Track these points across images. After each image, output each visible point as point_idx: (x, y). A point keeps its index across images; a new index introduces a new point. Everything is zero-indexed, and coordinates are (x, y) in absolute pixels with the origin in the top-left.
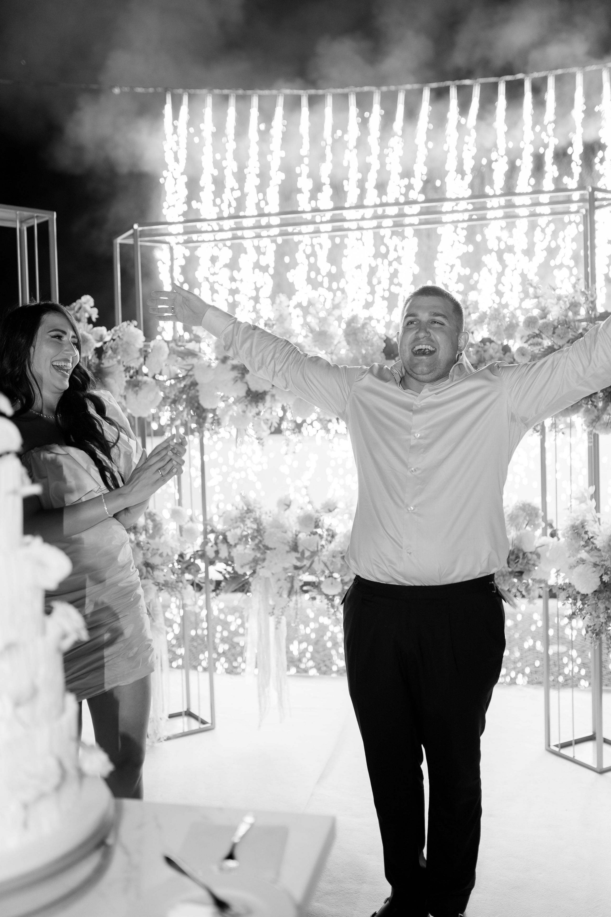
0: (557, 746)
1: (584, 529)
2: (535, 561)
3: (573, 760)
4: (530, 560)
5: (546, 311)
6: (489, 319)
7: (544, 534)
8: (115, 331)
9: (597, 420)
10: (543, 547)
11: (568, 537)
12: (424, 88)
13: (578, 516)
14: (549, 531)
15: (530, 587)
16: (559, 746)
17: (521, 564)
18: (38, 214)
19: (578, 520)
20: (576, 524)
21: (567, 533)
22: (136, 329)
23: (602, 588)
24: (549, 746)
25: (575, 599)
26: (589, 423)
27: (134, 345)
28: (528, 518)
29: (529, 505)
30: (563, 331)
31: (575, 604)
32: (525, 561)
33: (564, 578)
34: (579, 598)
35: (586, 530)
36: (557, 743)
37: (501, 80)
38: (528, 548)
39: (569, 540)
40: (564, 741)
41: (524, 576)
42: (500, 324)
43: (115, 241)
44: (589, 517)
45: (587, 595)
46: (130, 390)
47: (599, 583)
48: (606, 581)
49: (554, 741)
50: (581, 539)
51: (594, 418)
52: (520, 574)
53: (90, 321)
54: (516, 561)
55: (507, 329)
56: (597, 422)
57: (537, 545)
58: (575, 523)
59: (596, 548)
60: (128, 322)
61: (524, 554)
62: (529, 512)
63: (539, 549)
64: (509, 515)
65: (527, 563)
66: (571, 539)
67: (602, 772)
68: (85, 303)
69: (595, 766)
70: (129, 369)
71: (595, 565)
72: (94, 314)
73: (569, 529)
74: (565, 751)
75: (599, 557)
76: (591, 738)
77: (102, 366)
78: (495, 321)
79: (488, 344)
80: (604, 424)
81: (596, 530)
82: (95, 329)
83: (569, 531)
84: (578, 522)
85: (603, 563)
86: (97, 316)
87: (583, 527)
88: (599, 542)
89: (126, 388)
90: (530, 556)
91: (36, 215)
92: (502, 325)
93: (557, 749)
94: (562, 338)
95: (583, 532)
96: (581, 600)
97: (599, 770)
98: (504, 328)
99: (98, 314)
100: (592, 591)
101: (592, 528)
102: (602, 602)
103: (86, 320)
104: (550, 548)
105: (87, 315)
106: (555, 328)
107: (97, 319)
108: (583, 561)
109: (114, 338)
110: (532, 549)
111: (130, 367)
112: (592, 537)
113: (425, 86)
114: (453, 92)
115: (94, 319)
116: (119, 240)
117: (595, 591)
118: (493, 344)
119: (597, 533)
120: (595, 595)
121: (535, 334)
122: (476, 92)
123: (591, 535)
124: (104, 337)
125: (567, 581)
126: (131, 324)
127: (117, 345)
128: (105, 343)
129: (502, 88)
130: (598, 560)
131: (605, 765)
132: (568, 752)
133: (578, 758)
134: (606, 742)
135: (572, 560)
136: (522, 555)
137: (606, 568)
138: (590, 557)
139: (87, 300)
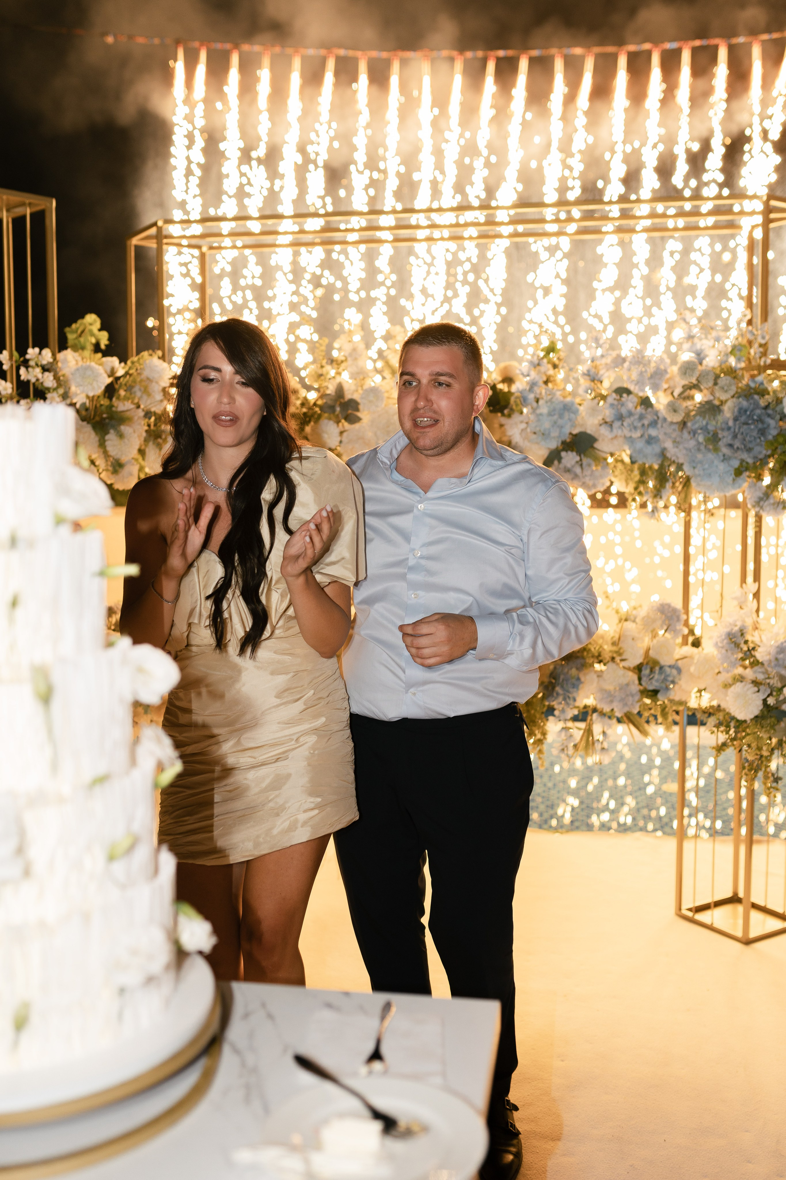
0: (690, 910)
1: (744, 637)
2: (674, 677)
3: (710, 928)
4: (668, 676)
5: (702, 355)
6: (630, 362)
7: (685, 643)
8: (133, 363)
9: (765, 498)
10: (685, 660)
11: (722, 647)
12: (521, 56)
13: (736, 621)
14: (691, 639)
15: (667, 709)
16: (694, 910)
17: (657, 681)
18: (32, 201)
19: (736, 626)
20: (734, 631)
21: (722, 642)
22: (161, 361)
23: (766, 713)
24: (680, 909)
25: (728, 726)
26: (755, 502)
27: (157, 383)
28: (667, 622)
29: (669, 605)
30: (728, 382)
31: (727, 733)
32: (663, 677)
33: (711, 699)
34: (732, 724)
35: (746, 639)
36: (691, 906)
37: (622, 50)
38: (665, 661)
39: (724, 651)
40: (698, 903)
41: (659, 696)
42: (643, 370)
43: (128, 242)
44: (749, 622)
45: (745, 721)
46: (151, 443)
47: (761, 707)
48: (772, 704)
49: (688, 903)
50: (739, 650)
51: (762, 496)
52: (654, 694)
53: (97, 348)
54: (651, 676)
55: (652, 377)
56: (765, 501)
57: (677, 656)
58: (732, 629)
59: (758, 661)
60: (151, 352)
61: (661, 668)
62: (669, 614)
63: (680, 662)
64: (643, 618)
65: (665, 680)
66: (727, 651)
67: (748, 942)
68: (91, 324)
69: (739, 934)
70: (149, 415)
71: (756, 683)
72: (104, 338)
73: (723, 637)
74: (701, 917)
75: (763, 673)
76: (734, 900)
77: (114, 409)
78: (637, 366)
79: (625, 395)
80: (774, 504)
81: (756, 639)
82: (105, 359)
83: (723, 640)
84: (736, 629)
85: (768, 681)
86: (107, 342)
87: (742, 635)
88: (760, 655)
89: (146, 440)
90: (668, 670)
91: (27, 201)
92: (646, 371)
93: (690, 914)
94: (726, 391)
95: (742, 642)
96: (734, 727)
97: (744, 940)
98: (649, 375)
99: (109, 339)
100: (752, 716)
101: (752, 637)
102: (765, 731)
103: (92, 348)
104: (695, 661)
105: (94, 341)
106: (717, 377)
107: (106, 346)
108: (741, 679)
109: (131, 372)
110: (672, 662)
111: (151, 412)
112: (754, 649)
113: (523, 53)
114: (559, 65)
115: (103, 347)
116: (135, 241)
117: (756, 717)
118: (631, 396)
119: (759, 643)
120: (756, 721)
121: (692, 385)
122: (589, 64)
123: (751, 646)
124: (115, 370)
125: (715, 703)
126: (153, 354)
127: (134, 381)
128: (118, 379)
129: (622, 61)
130: (760, 677)
131: (752, 935)
132: (703, 917)
133: (717, 925)
134: (754, 906)
135: (726, 677)
136: (657, 669)
137: (772, 688)
138: (749, 674)
139: (92, 321)
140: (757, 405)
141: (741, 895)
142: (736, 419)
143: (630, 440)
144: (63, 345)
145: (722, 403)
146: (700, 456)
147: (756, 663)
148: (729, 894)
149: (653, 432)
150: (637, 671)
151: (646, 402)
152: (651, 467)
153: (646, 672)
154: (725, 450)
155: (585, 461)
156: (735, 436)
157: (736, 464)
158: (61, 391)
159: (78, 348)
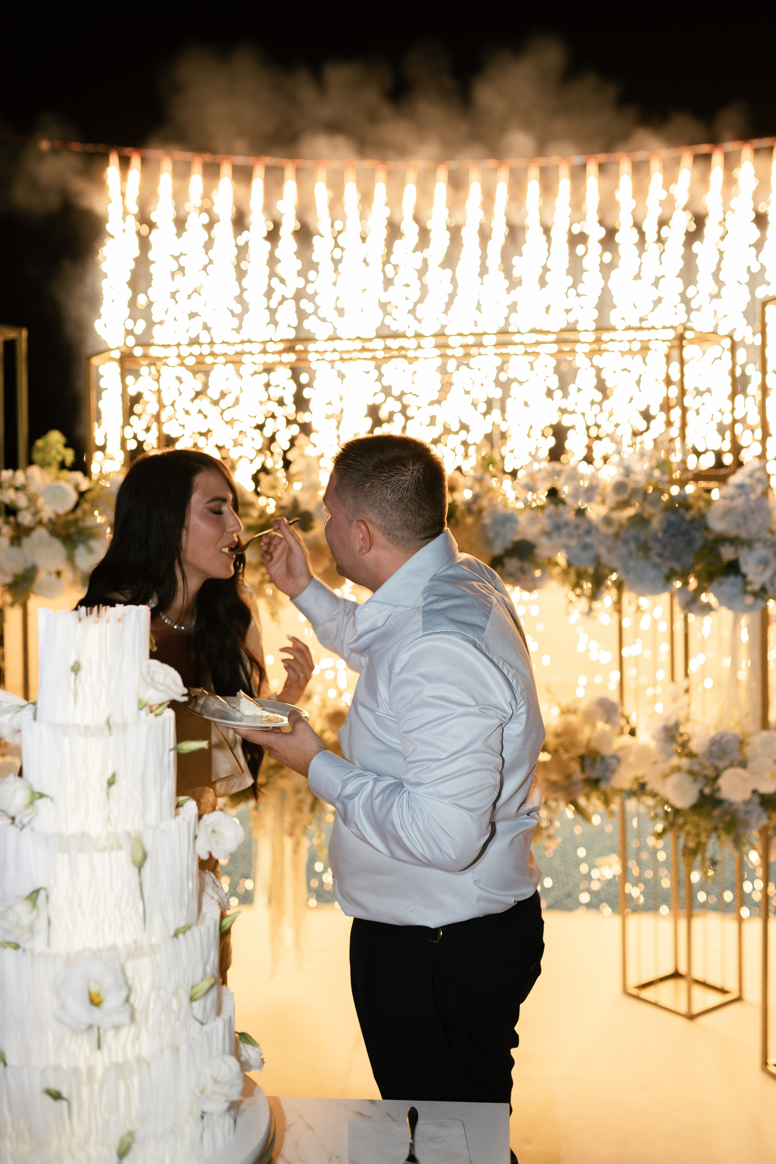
0: (636, 987)
1: (678, 730)
2: (615, 767)
3: (656, 1004)
4: (610, 765)
7: (623, 732)
9: (692, 602)
10: (624, 749)
13: (671, 715)
14: (628, 729)
16: (639, 987)
17: (599, 770)
19: (671, 720)
20: (669, 725)
23: (703, 802)
24: (627, 987)
26: (683, 606)
28: (606, 715)
29: (608, 700)
30: (656, 497)
32: (604, 766)
35: (681, 732)
36: (636, 983)
38: (606, 751)
40: (644, 980)
41: (600, 785)
43: (90, 364)
44: (683, 715)
45: (684, 809)
47: (699, 796)
48: (708, 794)
49: (633, 981)
50: (675, 742)
51: (689, 599)
52: (596, 782)
53: (62, 466)
54: (594, 766)
56: (692, 605)
57: (616, 747)
58: (667, 723)
59: (693, 753)
61: (602, 758)
62: (608, 708)
63: (620, 752)
64: (584, 711)
65: (606, 769)
66: (664, 742)
67: (693, 1017)
68: (55, 441)
69: (684, 1009)
71: (691, 773)
72: (69, 456)
76: (676, 975)
77: (80, 523)
79: (561, 507)
80: (699, 607)
81: (691, 732)
82: (70, 475)
84: (670, 723)
85: (704, 771)
86: (72, 459)
87: (678, 727)
88: (695, 746)
90: (609, 760)
92: (580, 486)
93: (635, 992)
94: (655, 507)
95: (677, 735)
97: (689, 1015)
98: (584, 490)
99: (74, 456)
100: (690, 805)
101: (687, 730)
102: (703, 818)
103: (58, 464)
104: (634, 751)
105: (59, 458)
107: (72, 462)
108: (678, 769)
110: (613, 753)
112: (689, 741)
115: (68, 463)
116: (95, 361)
117: (694, 806)
118: (569, 508)
119: (693, 736)
120: (694, 810)
121: (625, 500)
123: (687, 738)
124: (79, 484)
130: (696, 768)
131: (696, 1010)
132: (648, 994)
133: (663, 1002)
134: (697, 982)
135: (663, 767)
136: (598, 759)
137: (706, 777)
138: (685, 762)
139: (56, 437)
140: (683, 519)
141: (683, 970)
142: (665, 532)
143: (567, 548)
144: (31, 462)
145: (652, 516)
146: (632, 563)
147: (691, 755)
148: (670, 971)
149: (588, 540)
150: (579, 760)
151: (580, 512)
152: (586, 572)
153: (588, 762)
154: (656, 559)
155: (526, 566)
156: (665, 547)
157: (665, 570)
158: (32, 509)
159: (44, 465)
